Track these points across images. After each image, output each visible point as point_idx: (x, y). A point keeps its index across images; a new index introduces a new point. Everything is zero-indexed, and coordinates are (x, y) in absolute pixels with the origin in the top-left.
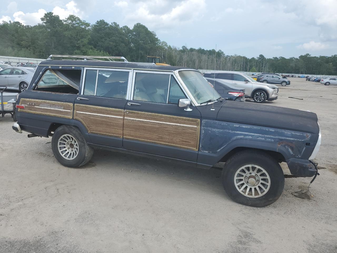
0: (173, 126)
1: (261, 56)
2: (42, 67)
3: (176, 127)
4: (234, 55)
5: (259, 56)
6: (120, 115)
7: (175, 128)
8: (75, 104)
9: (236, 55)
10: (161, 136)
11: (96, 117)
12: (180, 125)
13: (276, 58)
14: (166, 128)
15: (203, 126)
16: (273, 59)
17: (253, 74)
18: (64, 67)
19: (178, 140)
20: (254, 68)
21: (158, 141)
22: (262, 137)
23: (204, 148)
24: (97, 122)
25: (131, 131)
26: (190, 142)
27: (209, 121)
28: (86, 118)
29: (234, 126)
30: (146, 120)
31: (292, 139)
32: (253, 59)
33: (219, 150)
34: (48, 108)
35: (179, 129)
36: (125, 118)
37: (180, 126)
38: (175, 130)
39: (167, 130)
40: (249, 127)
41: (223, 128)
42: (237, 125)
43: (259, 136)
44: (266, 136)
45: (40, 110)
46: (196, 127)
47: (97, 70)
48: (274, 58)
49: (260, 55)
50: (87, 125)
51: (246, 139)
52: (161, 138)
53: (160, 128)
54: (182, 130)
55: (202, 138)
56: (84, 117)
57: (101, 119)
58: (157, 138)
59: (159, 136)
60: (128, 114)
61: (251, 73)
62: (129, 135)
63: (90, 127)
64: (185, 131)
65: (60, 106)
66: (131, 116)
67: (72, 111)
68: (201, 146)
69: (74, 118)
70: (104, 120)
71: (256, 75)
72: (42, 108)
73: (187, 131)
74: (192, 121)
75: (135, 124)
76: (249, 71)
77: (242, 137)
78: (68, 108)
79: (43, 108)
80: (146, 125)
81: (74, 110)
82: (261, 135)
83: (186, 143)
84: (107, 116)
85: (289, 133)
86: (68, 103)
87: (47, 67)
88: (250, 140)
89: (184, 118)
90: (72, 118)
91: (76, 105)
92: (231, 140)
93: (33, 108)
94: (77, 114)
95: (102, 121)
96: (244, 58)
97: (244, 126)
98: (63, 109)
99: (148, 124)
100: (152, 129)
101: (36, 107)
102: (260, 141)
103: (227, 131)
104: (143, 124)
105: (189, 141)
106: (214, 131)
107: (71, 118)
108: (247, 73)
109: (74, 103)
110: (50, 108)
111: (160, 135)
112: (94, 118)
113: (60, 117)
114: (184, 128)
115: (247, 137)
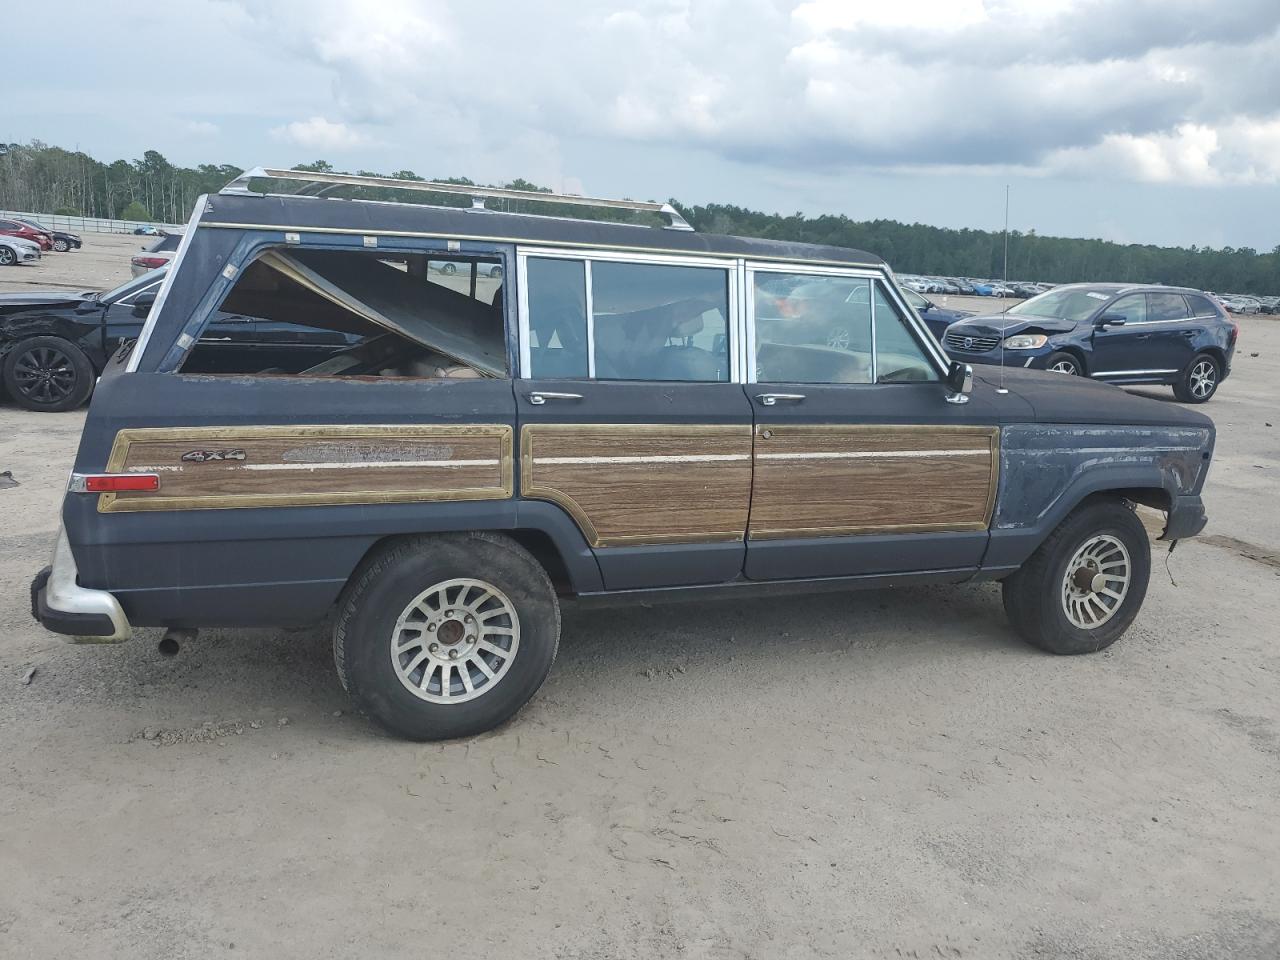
0: (926, 462)
1: (153, 156)
2: (235, 235)
3: (934, 463)
4: (32, 145)
5: (142, 159)
6: (739, 449)
7: (931, 468)
8: (527, 427)
9: (37, 144)
10: (890, 502)
11: (629, 472)
12: (946, 453)
13: (212, 168)
14: (904, 470)
15: (1005, 448)
16: (201, 171)
17: (140, 227)
18: (390, 243)
19: (939, 505)
20: (137, 204)
21: (877, 521)
22: (1132, 455)
23: (1007, 517)
24: (635, 493)
25: (780, 504)
26: (972, 506)
27: (1019, 427)
28: (587, 485)
29: (1075, 433)
30: (836, 455)
31: (1181, 449)
32: (121, 165)
33: (1042, 515)
34: (347, 465)
35: (942, 467)
36: (759, 456)
37: (947, 458)
38: (933, 473)
39: (909, 479)
40: (1104, 432)
41: (1054, 443)
42: (1079, 432)
43: (1126, 453)
44: (1138, 450)
45: (294, 484)
46: (987, 452)
47: (583, 261)
48: (202, 167)
49: (147, 154)
50: (591, 514)
51: (1103, 467)
52: (889, 509)
53: (886, 474)
54: (950, 469)
55: (1004, 484)
56: (577, 478)
57: (659, 478)
58: (873, 514)
59: (880, 506)
60: (769, 441)
61: (133, 225)
62: (773, 523)
63: (607, 521)
64: (959, 471)
65: (438, 446)
66: (781, 445)
67: (509, 460)
68: (998, 513)
69: (525, 492)
70: (670, 477)
71: (152, 231)
72: (307, 472)
73: (964, 470)
74: (980, 434)
75: (800, 474)
76: (118, 217)
77: (1094, 462)
78: (482, 449)
79: (312, 467)
80: (839, 472)
81: (516, 456)
82: (1127, 449)
83: (962, 511)
84: (682, 460)
85: (1175, 435)
86: (484, 426)
87: (277, 238)
88: (1111, 466)
89: (959, 427)
90: (511, 494)
91: (533, 432)
92: (1074, 474)
93: (233, 477)
94: (540, 472)
95: (663, 484)
96: (82, 159)
97: (1096, 432)
98: (454, 458)
99: (847, 466)
100: (859, 484)
101: (254, 467)
102: (1130, 465)
103: (1062, 451)
104: (827, 472)
105: (970, 503)
106: (1033, 457)
107: (505, 497)
108: (100, 224)
109: (517, 421)
110: (365, 464)
111: (885, 502)
112: (624, 477)
113: (442, 502)
114: (956, 463)
115: (1104, 461)
